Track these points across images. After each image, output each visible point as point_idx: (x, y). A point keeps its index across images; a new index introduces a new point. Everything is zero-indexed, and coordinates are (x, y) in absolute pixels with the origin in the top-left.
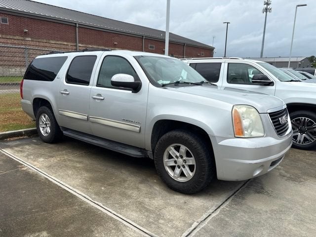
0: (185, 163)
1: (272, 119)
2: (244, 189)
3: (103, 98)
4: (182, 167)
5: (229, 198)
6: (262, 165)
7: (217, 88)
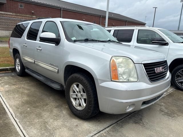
0: (82, 97)
1: (145, 69)
2: (127, 119)
3: (41, 49)
4: (80, 100)
5: (111, 125)
6: (133, 104)
7: (130, 47)
